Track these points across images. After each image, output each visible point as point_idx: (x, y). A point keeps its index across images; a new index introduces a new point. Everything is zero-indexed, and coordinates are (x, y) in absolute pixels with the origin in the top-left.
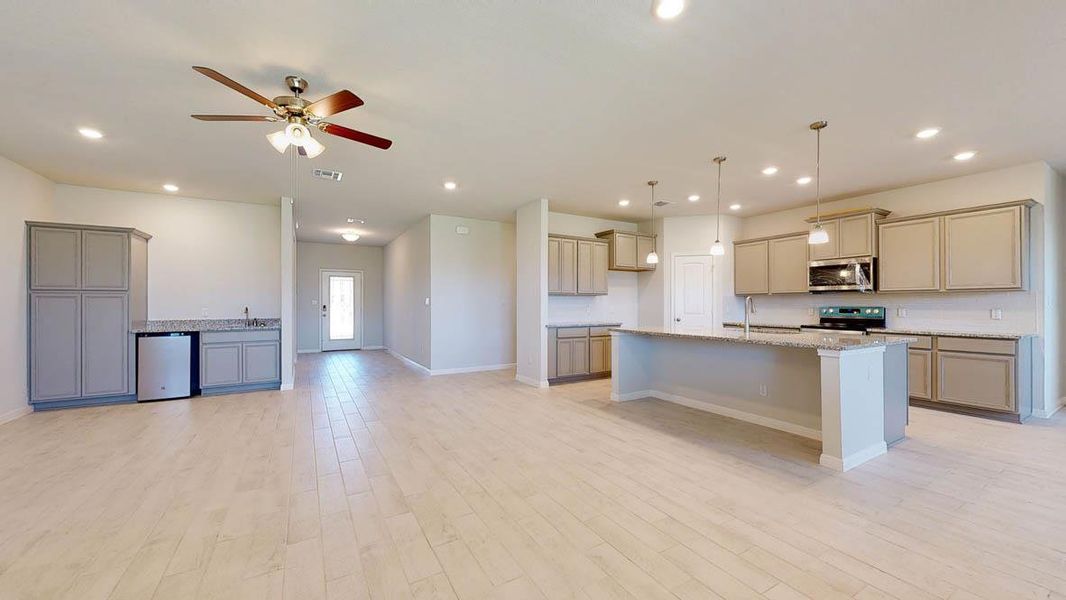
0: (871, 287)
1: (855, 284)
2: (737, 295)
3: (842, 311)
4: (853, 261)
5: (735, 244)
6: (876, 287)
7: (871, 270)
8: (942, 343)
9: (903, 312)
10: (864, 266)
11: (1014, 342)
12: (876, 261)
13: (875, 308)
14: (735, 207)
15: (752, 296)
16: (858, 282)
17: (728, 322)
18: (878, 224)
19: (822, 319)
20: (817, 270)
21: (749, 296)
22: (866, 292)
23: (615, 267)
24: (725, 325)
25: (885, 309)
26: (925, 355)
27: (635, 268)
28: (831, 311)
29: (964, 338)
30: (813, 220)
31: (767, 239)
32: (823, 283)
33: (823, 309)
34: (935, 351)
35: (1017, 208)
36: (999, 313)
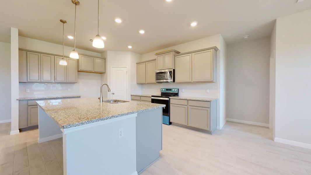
0: (172, 80)
1: (167, 79)
2: (137, 84)
3: (167, 90)
4: (167, 70)
5: (137, 64)
6: (174, 81)
7: (173, 74)
8: (191, 103)
9: (183, 90)
10: (170, 72)
11: (209, 102)
12: (174, 70)
13: (176, 89)
14: (130, 47)
15: (142, 84)
16: (169, 78)
17: (132, 94)
18: (175, 56)
19: (162, 93)
20: (158, 74)
21: (141, 84)
22: (171, 83)
23: (79, 70)
24: (131, 95)
25: (178, 89)
26: (185, 108)
27: (93, 71)
28: (164, 90)
29: (196, 101)
30: (157, 54)
31: (145, 62)
32: (159, 79)
33: (161, 89)
34: (188, 106)
35: (212, 50)
36: (208, 91)
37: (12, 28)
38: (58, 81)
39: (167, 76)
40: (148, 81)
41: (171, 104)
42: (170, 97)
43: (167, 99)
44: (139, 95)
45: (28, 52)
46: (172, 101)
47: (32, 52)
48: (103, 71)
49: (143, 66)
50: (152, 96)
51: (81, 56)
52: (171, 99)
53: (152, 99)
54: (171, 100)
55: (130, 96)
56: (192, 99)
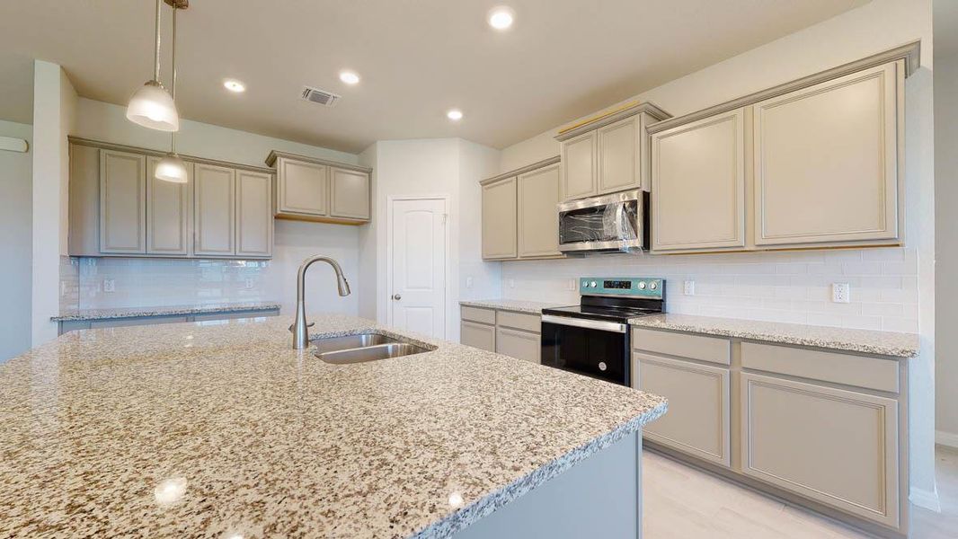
0: (638, 242)
1: (615, 238)
2: (486, 260)
3: (609, 284)
4: (612, 200)
5: (484, 183)
6: (647, 244)
7: (643, 211)
8: (750, 356)
9: (691, 287)
10: (629, 206)
12: (647, 197)
13: (652, 280)
14: (455, 115)
15: (502, 261)
16: (620, 234)
17: (467, 300)
18: (649, 133)
19: (584, 298)
20: (569, 217)
21: (498, 262)
22: (633, 252)
23: (279, 212)
24: (463, 305)
25: (664, 282)
26: (719, 377)
27: (328, 216)
28: (593, 284)
29: (794, 345)
30: (565, 137)
31: (515, 174)
32: (577, 238)
33: (582, 280)
34: (736, 369)
35: (891, 65)
36: (846, 293)
37: (36, 61)
38: (204, 251)
39: (612, 226)
40: (527, 249)
41: (637, 350)
42: (630, 321)
43: (615, 327)
44: (491, 305)
45: (102, 151)
46: (640, 340)
47: (116, 149)
48: (361, 214)
49: (507, 189)
50: (545, 312)
51: (285, 162)
52: (638, 327)
53: (544, 324)
54: (635, 332)
55: (458, 307)
56: (759, 333)
